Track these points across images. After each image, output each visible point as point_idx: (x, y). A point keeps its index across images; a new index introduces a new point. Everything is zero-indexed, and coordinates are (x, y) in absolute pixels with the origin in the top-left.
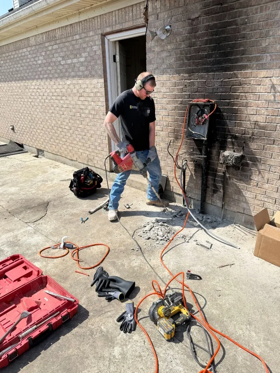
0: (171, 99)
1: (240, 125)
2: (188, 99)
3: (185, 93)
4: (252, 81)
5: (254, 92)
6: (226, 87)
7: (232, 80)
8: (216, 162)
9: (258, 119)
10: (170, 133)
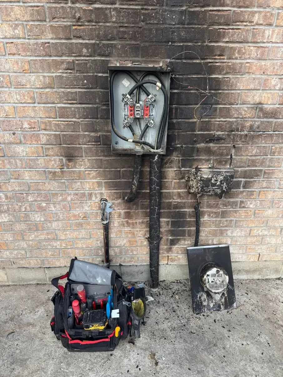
0: (35, 58)
1: (227, 113)
2: (93, 58)
3: (81, 41)
4: (257, 15)
5: (259, 41)
6: (196, 26)
7: (211, 11)
8: (175, 191)
9: (263, 98)
10: (48, 146)
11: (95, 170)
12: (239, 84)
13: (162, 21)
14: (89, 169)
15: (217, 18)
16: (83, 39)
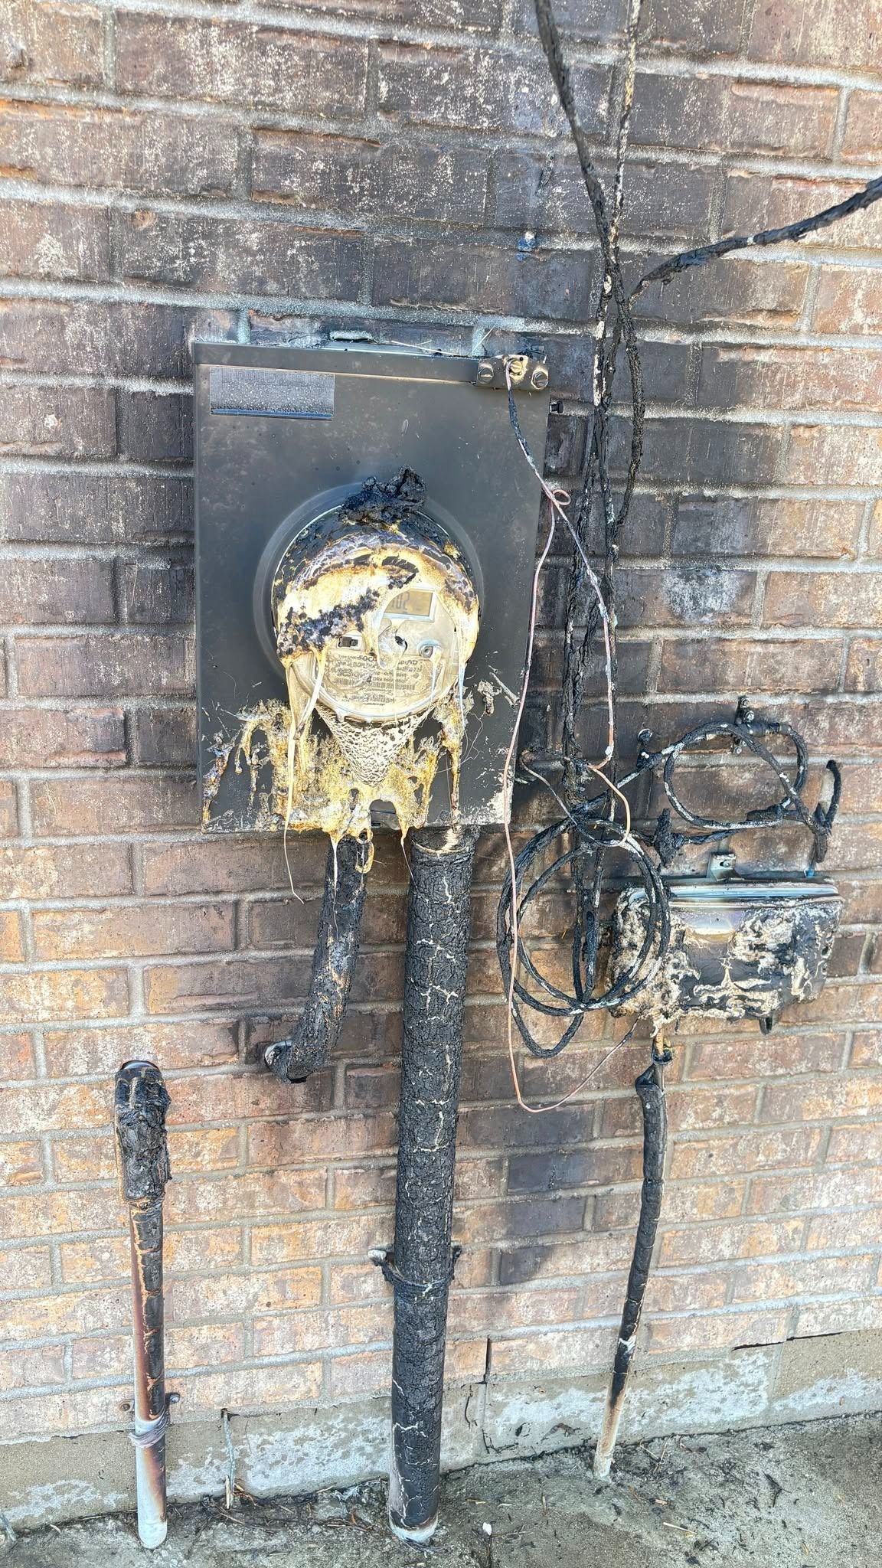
1: (802, 602)
11: (95, 904)
12: (862, 461)
13: (491, 117)
14: (58, 904)
15: (770, 120)
16: (44, 182)
